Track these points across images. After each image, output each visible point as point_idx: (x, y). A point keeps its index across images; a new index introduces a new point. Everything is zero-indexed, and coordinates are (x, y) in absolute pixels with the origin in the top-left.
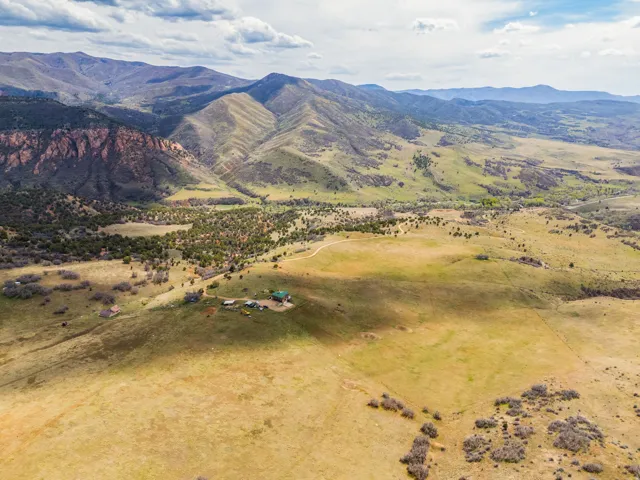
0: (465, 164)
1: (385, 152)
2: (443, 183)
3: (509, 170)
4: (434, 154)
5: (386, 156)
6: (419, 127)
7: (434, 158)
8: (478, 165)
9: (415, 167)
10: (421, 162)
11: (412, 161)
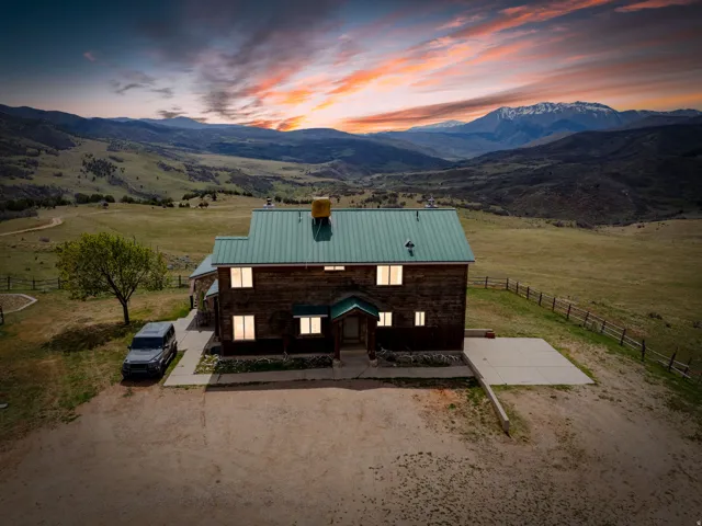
0: (162, 170)
1: (31, 158)
2: (143, 191)
3: (217, 175)
4: (114, 158)
5: (35, 164)
6: (70, 136)
7: (115, 163)
8: (179, 171)
9: (91, 174)
10: (99, 168)
11: (84, 169)
